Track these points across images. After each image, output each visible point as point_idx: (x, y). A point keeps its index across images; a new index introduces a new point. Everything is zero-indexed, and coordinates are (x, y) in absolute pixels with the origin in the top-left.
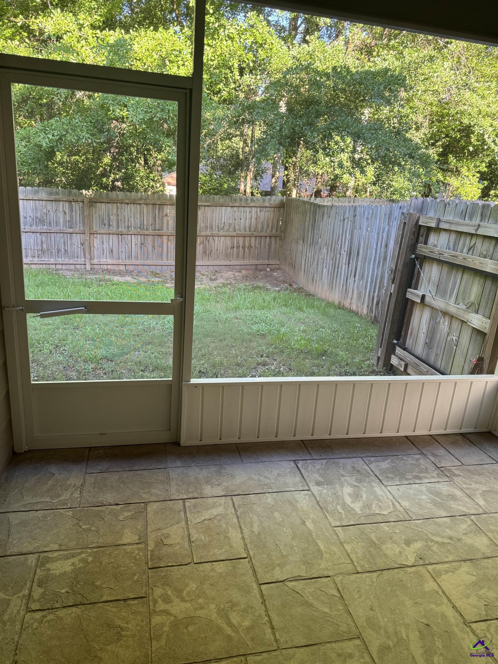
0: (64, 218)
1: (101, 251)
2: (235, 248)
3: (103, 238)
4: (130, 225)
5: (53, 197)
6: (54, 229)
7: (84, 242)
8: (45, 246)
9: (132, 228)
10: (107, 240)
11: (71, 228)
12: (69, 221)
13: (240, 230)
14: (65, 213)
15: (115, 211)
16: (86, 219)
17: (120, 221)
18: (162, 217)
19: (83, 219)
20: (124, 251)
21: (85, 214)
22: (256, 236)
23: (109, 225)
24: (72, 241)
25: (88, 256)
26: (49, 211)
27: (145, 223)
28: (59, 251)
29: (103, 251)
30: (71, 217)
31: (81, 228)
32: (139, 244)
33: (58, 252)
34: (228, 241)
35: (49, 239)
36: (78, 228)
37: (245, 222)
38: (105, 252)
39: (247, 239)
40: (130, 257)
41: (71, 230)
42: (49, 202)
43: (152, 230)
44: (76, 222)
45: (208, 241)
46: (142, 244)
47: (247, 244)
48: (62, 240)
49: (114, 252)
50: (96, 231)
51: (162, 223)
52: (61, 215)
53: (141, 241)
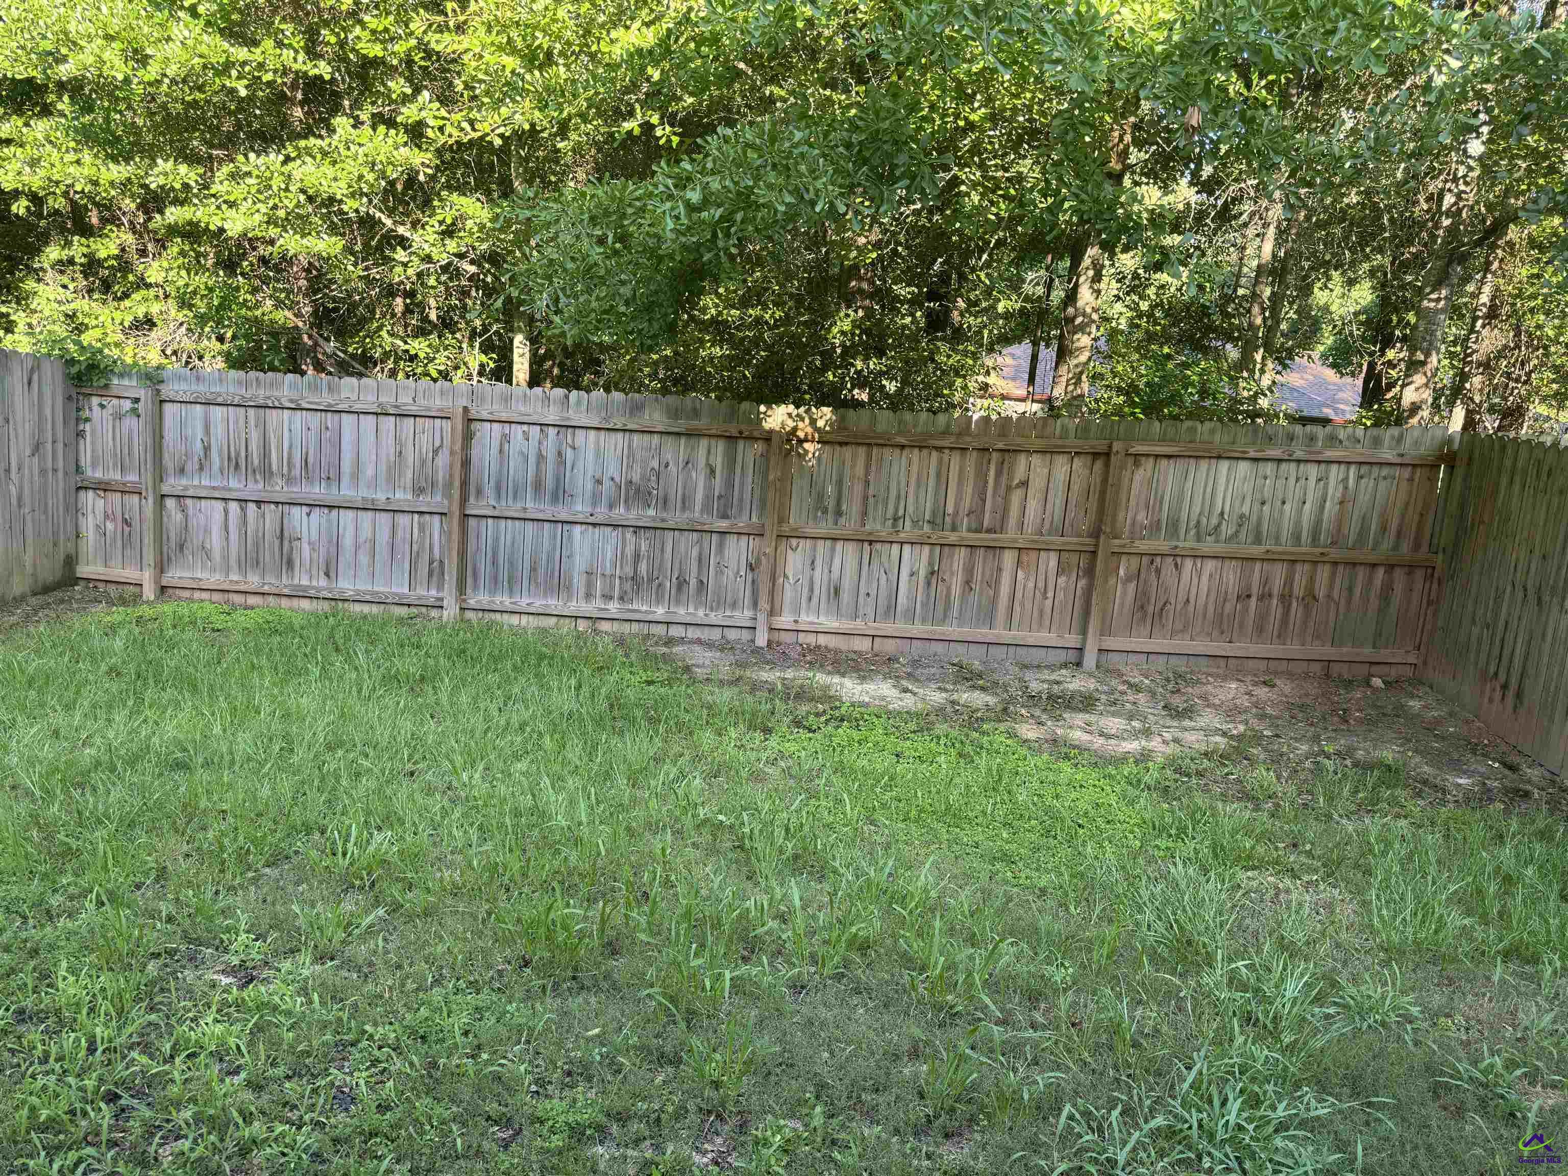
0: (709, 488)
1: (806, 591)
2: (1254, 599)
3: (814, 549)
4: (901, 513)
5: (681, 425)
6: (676, 518)
7: (758, 560)
8: (643, 567)
9: (908, 523)
10: (827, 559)
11: (725, 516)
12: (720, 497)
13: (1277, 538)
14: (713, 472)
15: (860, 470)
16: (771, 495)
17: (871, 500)
18: (1009, 488)
19: (764, 489)
20: (873, 593)
21: (771, 477)
22: (1335, 564)
23: (839, 513)
24: (722, 557)
25: (764, 604)
26: (667, 466)
27: (950, 509)
28: (682, 583)
29: (811, 590)
30: (729, 484)
31: (754, 519)
32: (922, 573)
33: (679, 588)
34: (1231, 575)
35: (658, 546)
36: (745, 518)
37: (1300, 512)
38: (816, 592)
39: (1301, 571)
40: (891, 610)
41: (723, 524)
42: (670, 440)
43: (969, 530)
44: (741, 500)
45: (1158, 571)
46: (932, 573)
47: (1299, 589)
48: (695, 553)
49: (845, 596)
50: (796, 530)
51: (1006, 510)
52: (699, 479)
53: (931, 564)
